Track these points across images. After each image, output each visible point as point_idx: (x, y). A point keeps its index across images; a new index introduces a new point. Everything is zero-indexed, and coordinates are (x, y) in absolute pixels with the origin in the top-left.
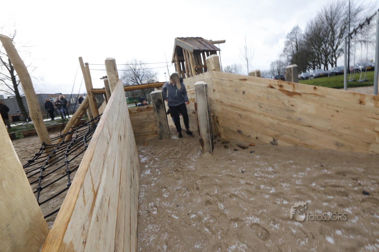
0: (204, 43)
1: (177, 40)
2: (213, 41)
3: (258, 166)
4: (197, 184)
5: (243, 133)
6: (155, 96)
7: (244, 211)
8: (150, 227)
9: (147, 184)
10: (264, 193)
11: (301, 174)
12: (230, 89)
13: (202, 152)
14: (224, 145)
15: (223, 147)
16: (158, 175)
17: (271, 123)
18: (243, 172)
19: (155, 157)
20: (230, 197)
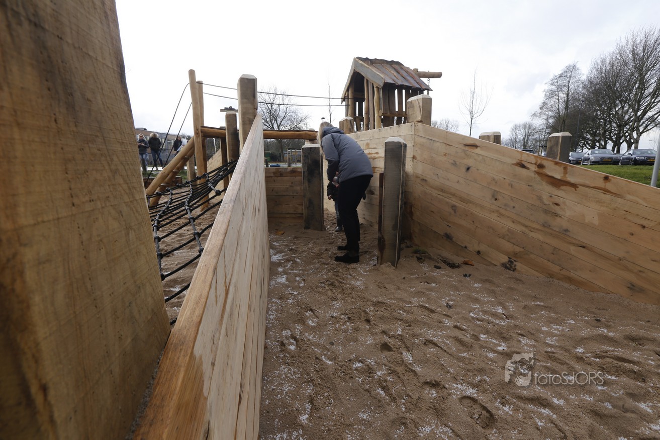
0: (405, 74)
1: (357, 61)
2: (420, 73)
3: (476, 300)
4: (366, 313)
5: (454, 239)
6: (309, 154)
7: (448, 372)
8: (284, 369)
9: (281, 298)
10: (485, 348)
12: (444, 158)
13: (379, 262)
14: (418, 255)
15: (415, 258)
16: (300, 287)
17: (509, 230)
18: (449, 306)
19: (294, 257)
20: (425, 344)
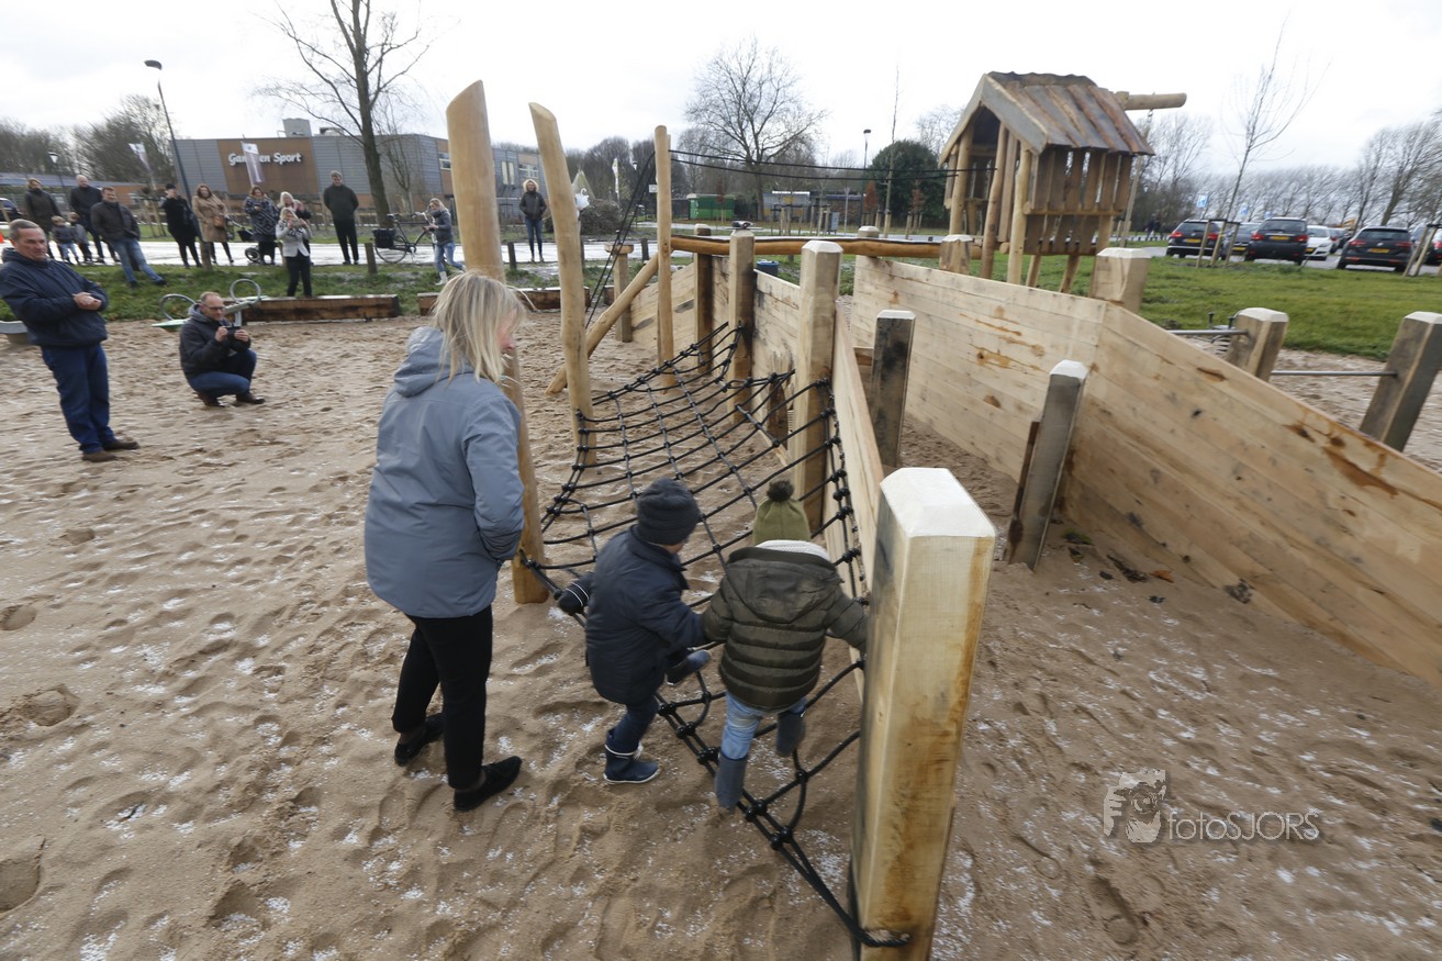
0: (1094, 110)
1: (988, 84)
2: (1131, 98)
3: (1164, 652)
5: (1144, 527)
6: (889, 330)
10: (1163, 731)
11: (1285, 719)
12: (1153, 384)
13: (1008, 557)
14: (1073, 546)
15: (1068, 552)
17: (1251, 535)
18: (1118, 657)
